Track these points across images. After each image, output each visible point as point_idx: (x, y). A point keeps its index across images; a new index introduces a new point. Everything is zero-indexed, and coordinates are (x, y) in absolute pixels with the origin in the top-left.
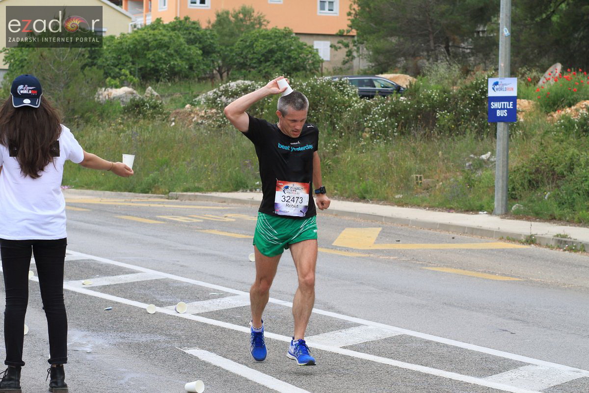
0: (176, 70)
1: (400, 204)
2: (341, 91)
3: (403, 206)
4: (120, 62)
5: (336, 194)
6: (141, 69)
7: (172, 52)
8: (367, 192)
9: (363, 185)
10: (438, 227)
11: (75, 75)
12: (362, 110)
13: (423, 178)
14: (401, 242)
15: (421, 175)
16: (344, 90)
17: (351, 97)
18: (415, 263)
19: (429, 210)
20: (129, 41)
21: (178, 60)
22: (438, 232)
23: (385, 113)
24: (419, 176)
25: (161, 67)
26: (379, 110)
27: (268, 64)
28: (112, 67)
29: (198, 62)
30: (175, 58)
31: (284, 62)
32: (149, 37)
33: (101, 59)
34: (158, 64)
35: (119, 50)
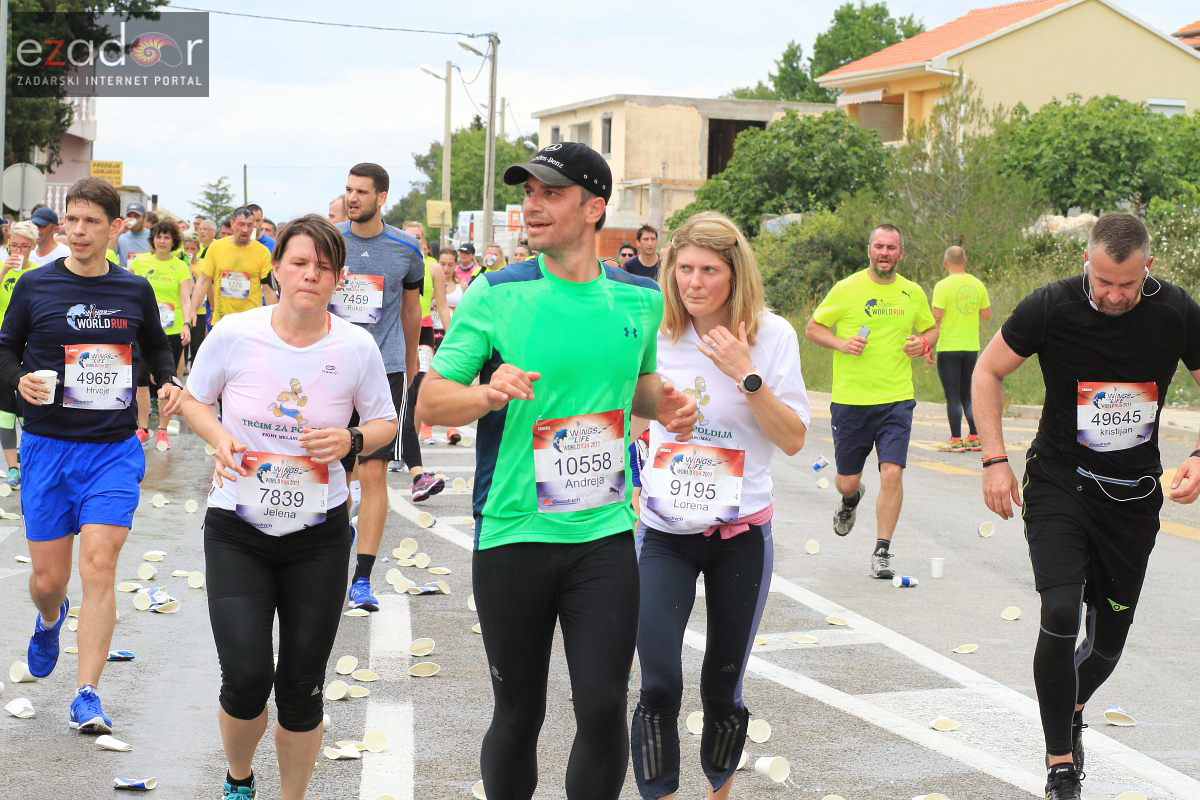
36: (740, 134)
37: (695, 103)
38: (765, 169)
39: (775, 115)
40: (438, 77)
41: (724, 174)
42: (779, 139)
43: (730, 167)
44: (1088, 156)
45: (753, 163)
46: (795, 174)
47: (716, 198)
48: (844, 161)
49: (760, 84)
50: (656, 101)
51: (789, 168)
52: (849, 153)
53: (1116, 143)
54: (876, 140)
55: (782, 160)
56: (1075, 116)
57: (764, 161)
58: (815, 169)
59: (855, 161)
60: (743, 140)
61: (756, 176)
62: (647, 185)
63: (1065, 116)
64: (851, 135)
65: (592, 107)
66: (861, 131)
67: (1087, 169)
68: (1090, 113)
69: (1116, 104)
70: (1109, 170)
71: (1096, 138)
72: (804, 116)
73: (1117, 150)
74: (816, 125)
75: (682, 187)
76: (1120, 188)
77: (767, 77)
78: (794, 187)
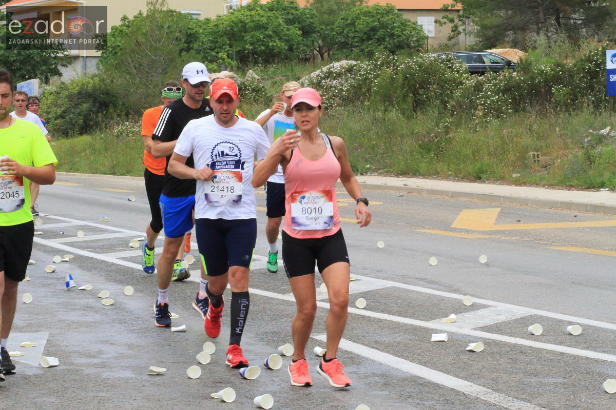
0: (275, 51)
1: (518, 183)
2: (450, 68)
3: (520, 185)
4: (217, 45)
5: (450, 175)
6: (238, 52)
7: (271, 33)
8: (482, 171)
9: (478, 164)
10: (559, 205)
11: (172, 60)
12: (474, 87)
13: (540, 156)
14: (521, 222)
15: (538, 153)
16: (452, 66)
17: (462, 75)
18: (538, 243)
19: (548, 188)
20: (226, 23)
21: (277, 41)
22: (559, 211)
23: (498, 90)
24: (536, 153)
25: (260, 49)
26: (491, 86)
27: (370, 42)
28: (209, 51)
29: (298, 44)
30: (273, 39)
31: (387, 39)
32: (246, 18)
33: (197, 42)
34: (256, 46)
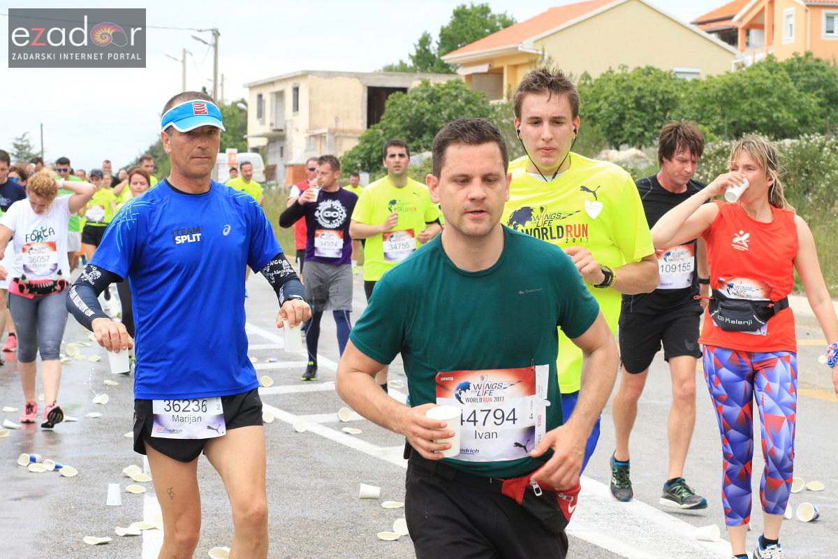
0: (781, 124)
4: (705, 114)
6: (734, 124)
7: (776, 100)
20: (718, 86)
21: (784, 111)
25: (760, 121)
30: (779, 108)
32: (743, 80)
33: (676, 111)
34: (756, 117)
35: (704, 99)
36: (390, 97)
37: (358, 76)
38: (408, 120)
39: (414, 83)
40: (176, 60)
41: (379, 125)
42: (417, 100)
43: (383, 120)
44: (633, 108)
45: (399, 117)
46: (428, 124)
47: (374, 142)
48: (462, 114)
49: (401, 62)
50: (330, 75)
51: (424, 120)
52: (466, 109)
53: (653, 99)
54: (485, 99)
55: (419, 114)
56: (623, 81)
57: (407, 116)
58: (443, 121)
59: (469, 114)
60: (392, 100)
61: (402, 126)
62: (325, 133)
63: (617, 81)
64: (467, 96)
65: (285, 80)
66: (474, 93)
67: (632, 117)
68: (634, 78)
69: (652, 71)
70: (647, 118)
71: (639, 95)
72: (435, 84)
73: (653, 104)
74: (443, 89)
75: (349, 135)
76: (655, 130)
77: (407, 56)
78: (428, 133)
